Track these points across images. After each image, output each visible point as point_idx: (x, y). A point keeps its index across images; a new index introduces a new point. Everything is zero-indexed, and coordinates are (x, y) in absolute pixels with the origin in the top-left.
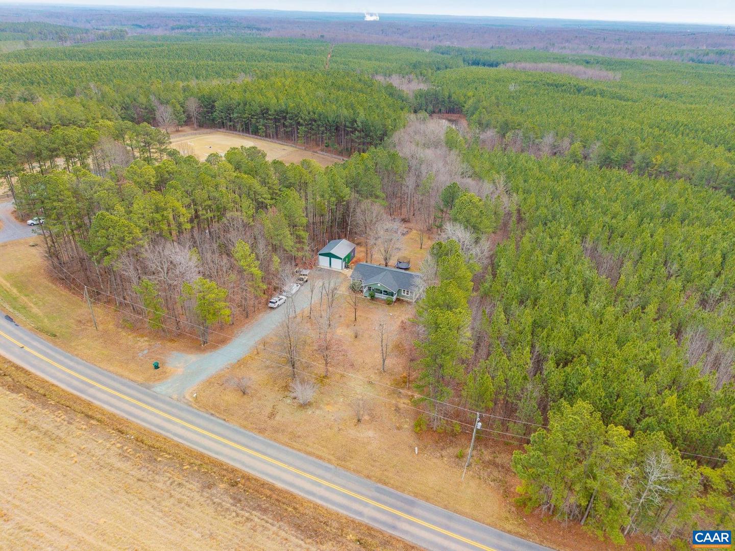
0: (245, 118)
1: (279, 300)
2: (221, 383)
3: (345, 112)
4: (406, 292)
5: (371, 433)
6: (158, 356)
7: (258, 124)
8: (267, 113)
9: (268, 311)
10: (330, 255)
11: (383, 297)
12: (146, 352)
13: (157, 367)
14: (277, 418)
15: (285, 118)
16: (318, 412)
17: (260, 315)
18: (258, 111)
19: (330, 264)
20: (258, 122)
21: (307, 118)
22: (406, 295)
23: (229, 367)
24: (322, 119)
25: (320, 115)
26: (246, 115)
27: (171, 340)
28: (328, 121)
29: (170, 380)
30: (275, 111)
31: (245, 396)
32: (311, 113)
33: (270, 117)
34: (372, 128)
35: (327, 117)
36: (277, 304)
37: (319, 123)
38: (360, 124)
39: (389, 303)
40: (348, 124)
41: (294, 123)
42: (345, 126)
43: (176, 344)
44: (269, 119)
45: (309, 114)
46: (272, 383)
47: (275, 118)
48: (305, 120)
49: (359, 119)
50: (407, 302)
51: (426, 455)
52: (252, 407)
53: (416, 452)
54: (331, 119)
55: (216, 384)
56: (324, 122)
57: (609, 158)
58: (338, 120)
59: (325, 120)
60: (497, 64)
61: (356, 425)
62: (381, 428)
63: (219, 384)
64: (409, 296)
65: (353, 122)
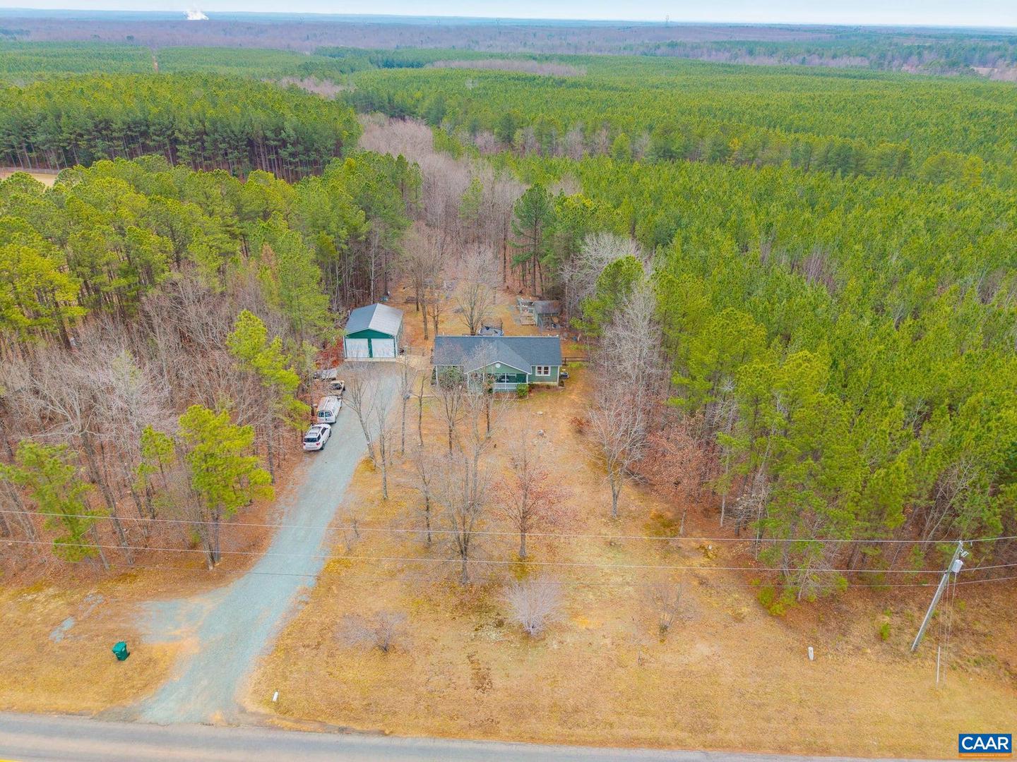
0: (64, 141)
1: (323, 432)
2: (314, 644)
3: (259, 116)
4: (543, 370)
5: (702, 649)
6: (111, 626)
7: (93, 150)
8: (107, 128)
9: (307, 459)
10: (369, 335)
11: (507, 386)
12: (68, 624)
13: (123, 655)
14: (498, 682)
15: (144, 134)
16: (569, 638)
17: (297, 472)
18: (90, 125)
19: (371, 352)
20: (92, 147)
21: (191, 130)
22: (543, 374)
23: (304, 598)
24: (219, 129)
25: (214, 123)
26: (66, 135)
27: (123, 577)
28: (233, 132)
29: (177, 679)
30: (124, 123)
31: (392, 656)
32: (196, 122)
33: (115, 134)
34: (315, 137)
35: (229, 125)
36: (321, 441)
37: (217, 136)
38: (292, 133)
39: (520, 395)
40: (269, 134)
41: (167, 141)
42: (266, 138)
43: (140, 584)
44: (115, 138)
45: (192, 122)
46: (426, 607)
47: (126, 135)
48: (187, 134)
49: (287, 125)
50: (548, 387)
51: (830, 657)
52: (424, 678)
53: (811, 656)
54: (236, 129)
55: (303, 649)
56: (225, 135)
57: (669, 151)
58: (248, 129)
59: (226, 131)
60: (419, 65)
61: (662, 641)
62: (710, 630)
63: (308, 646)
64: (549, 375)
65: (278, 130)
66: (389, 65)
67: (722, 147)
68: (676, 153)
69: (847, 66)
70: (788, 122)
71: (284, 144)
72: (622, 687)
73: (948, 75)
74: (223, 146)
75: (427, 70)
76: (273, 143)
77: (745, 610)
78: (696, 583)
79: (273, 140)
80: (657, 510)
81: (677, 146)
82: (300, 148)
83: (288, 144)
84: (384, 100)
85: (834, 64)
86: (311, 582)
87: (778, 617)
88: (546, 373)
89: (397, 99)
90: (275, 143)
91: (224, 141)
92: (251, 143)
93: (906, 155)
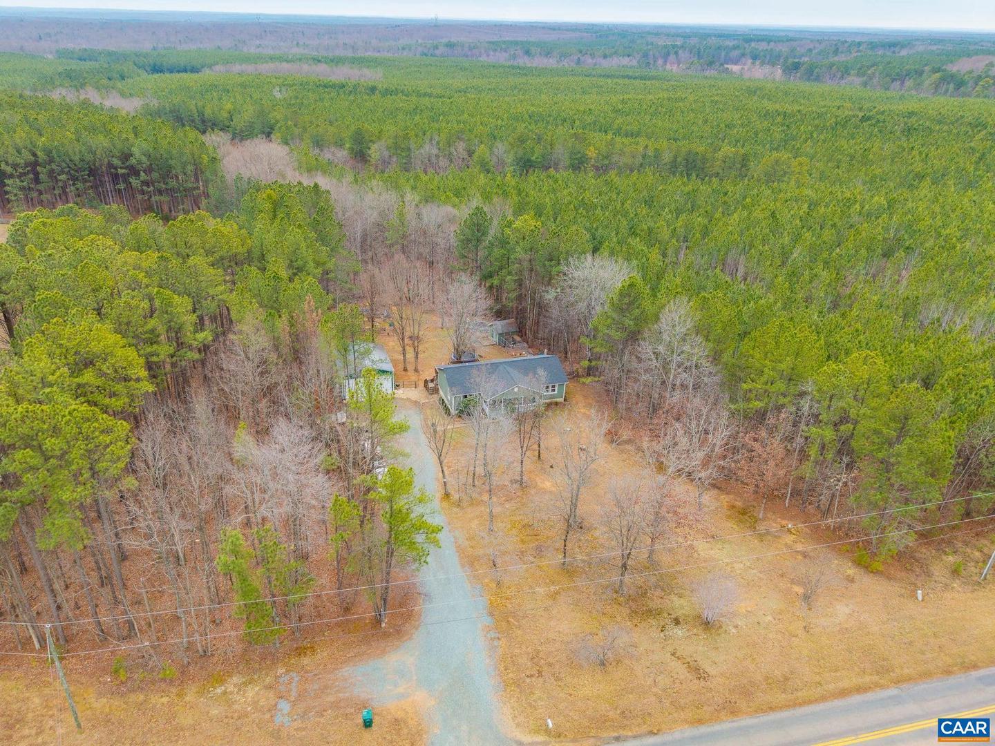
2: (535, 673)
3: (101, 142)
4: (550, 389)
5: (842, 610)
12: (284, 706)
14: (711, 670)
16: (739, 622)
21: (19, 161)
23: (493, 635)
24: (56, 159)
25: (48, 152)
27: (301, 651)
28: (72, 161)
29: (437, 731)
31: (610, 668)
32: (25, 152)
34: (172, 162)
35: (66, 154)
37: (53, 166)
38: (144, 159)
40: (116, 162)
42: (110, 165)
45: (19, 152)
46: (606, 620)
48: (15, 166)
49: (135, 150)
50: (557, 404)
51: (932, 596)
52: (650, 681)
53: (920, 598)
54: (76, 158)
55: (528, 680)
56: (64, 165)
57: (529, 160)
58: (88, 157)
59: (64, 161)
60: (194, 70)
61: (810, 609)
62: (838, 593)
63: (532, 676)
64: (556, 392)
65: (126, 156)
66: (157, 69)
67: (579, 155)
68: (536, 162)
69: (619, 66)
70: (615, 126)
71: (134, 171)
72: (805, 652)
73: (707, 73)
74: (63, 177)
75: (207, 75)
76: (120, 171)
77: (850, 572)
78: (800, 557)
79: (121, 168)
80: (727, 502)
81: (536, 155)
82: (155, 175)
83: (141, 172)
84: (194, 114)
85: (606, 64)
86: (488, 620)
87: (877, 573)
88: (553, 390)
89: (208, 112)
90: (123, 171)
91: (62, 172)
92: (92, 172)
93: (745, 158)
